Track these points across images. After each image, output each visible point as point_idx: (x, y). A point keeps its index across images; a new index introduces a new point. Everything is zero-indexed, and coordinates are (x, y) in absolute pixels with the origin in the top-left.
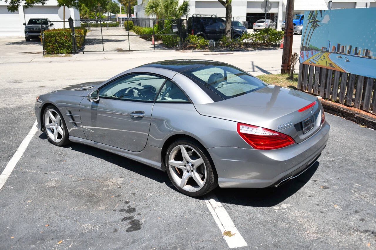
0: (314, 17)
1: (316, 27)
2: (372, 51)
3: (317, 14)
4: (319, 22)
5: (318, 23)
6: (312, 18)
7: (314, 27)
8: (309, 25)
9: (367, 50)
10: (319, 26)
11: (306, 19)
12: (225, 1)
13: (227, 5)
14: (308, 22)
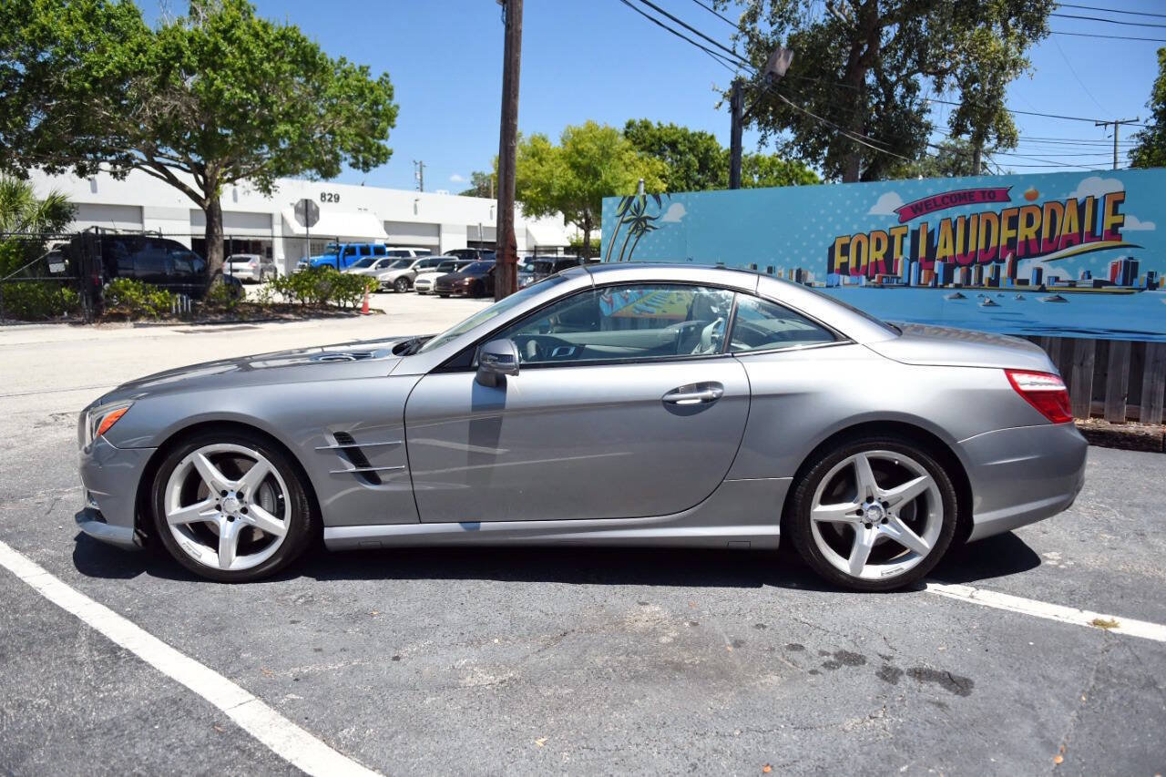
0: (637, 210)
1: (644, 230)
2: (812, 272)
3: (645, 203)
4: (653, 219)
5: (652, 221)
6: (628, 212)
7: (639, 233)
8: (621, 228)
9: (799, 272)
10: (653, 228)
11: (610, 215)
12: (202, 194)
13: (208, 203)
14: (617, 221)
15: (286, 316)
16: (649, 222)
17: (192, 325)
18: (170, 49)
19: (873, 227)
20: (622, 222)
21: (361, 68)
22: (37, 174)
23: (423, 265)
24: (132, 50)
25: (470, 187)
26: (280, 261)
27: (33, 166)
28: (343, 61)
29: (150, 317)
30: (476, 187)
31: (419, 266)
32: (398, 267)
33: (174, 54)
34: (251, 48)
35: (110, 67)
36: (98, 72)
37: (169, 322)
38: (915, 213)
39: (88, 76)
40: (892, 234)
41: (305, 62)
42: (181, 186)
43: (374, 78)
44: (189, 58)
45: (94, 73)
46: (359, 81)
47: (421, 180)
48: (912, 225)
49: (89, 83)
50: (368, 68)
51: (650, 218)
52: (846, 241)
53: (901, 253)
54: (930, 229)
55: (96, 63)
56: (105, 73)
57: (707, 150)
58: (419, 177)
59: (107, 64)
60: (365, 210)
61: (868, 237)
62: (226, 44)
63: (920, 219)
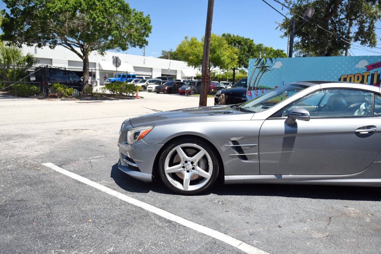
0: (263, 63)
1: (265, 71)
3: (266, 61)
5: (268, 68)
6: (259, 64)
7: (263, 72)
8: (256, 70)
10: (269, 70)
11: (252, 65)
12: (82, 54)
13: (84, 58)
14: (255, 67)
15: (111, 98)
16: (267, 68)
17: (80, 100)
18: (77, 3)
19: (356, 72)
20: (256, 68)
21: (140, 12)
22: (24, 46)
23: (150, 82)
24: (64, 3)
25: (161, 56)
26: (98, 79)
27: (23, 43)
28: (134, 10)
29: (66, 97)
30: (163, 56)
31: (148, 82)
32: (141, 82)
33: (79, 5)
34: (106, 3)
35: (57, 8)
36: (52, 10)
37: (72, 99)
38: (373, 68)
39: (49, 11)
40: (363, 75)
41: (124, 10)
42: (76, 52)
43: (145, 16)
44: (84, 6)
45: (51, 10)
46: (140, 17)
47: (144, 52)
48: (372, 72)
49: (49, 14)
50: (143, 13)
51: (268, 67)
52: (346, 77)
53: (367, 82)
54: (378, 74)
55: (52, 7)
56: (54, 10)
57: (251, 45)
58: (143, 51)
59: (55, 7)
60: (127, 62)
61: (354, 76)
62: (97, 2)
63: (375, 70)
